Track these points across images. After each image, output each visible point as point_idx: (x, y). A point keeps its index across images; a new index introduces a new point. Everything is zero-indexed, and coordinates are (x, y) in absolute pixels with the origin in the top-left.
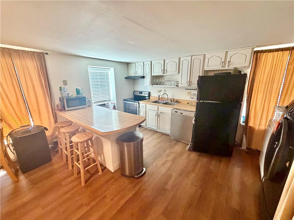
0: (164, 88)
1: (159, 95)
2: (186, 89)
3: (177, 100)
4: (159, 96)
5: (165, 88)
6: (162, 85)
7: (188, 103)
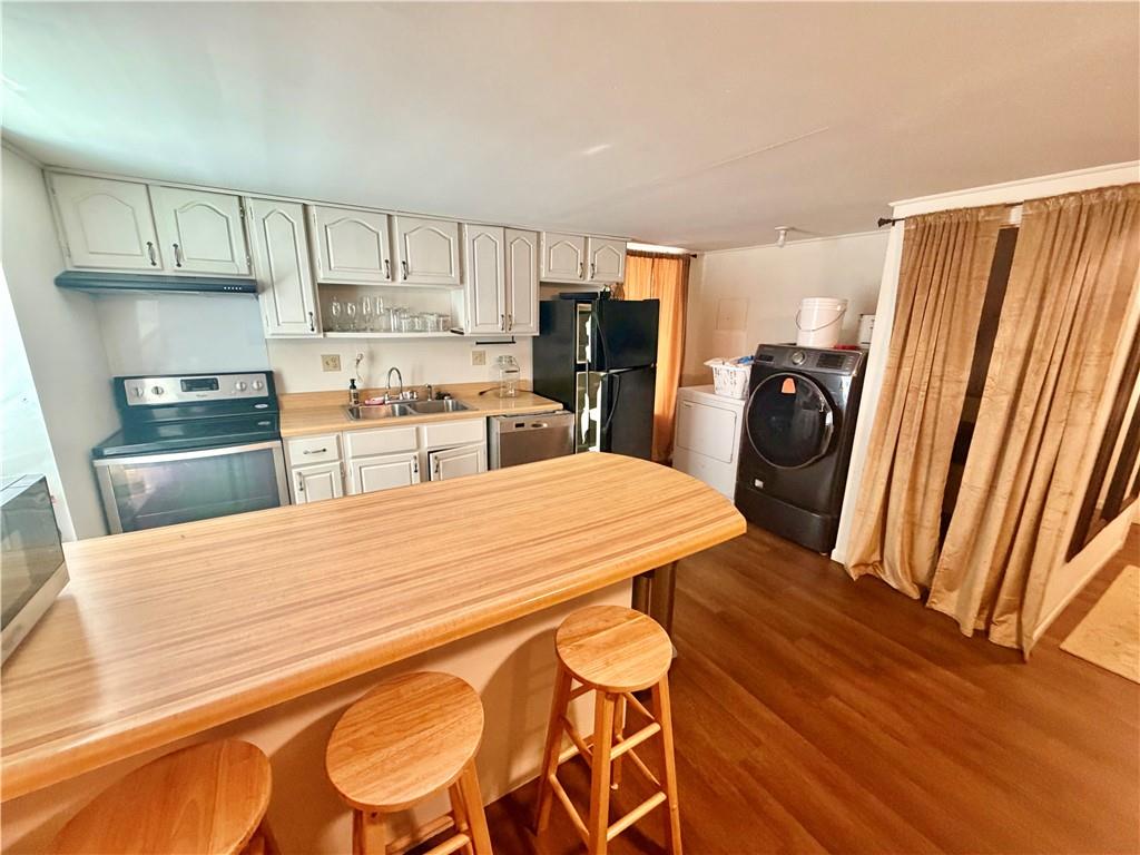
0: (366, 345)
1: (353, 381)
2: (477, 343)
3: (438, 387)
4: (353, 387)
5: (372, 345)
6: (372, 330)
7: (481, 393)
